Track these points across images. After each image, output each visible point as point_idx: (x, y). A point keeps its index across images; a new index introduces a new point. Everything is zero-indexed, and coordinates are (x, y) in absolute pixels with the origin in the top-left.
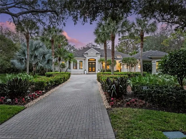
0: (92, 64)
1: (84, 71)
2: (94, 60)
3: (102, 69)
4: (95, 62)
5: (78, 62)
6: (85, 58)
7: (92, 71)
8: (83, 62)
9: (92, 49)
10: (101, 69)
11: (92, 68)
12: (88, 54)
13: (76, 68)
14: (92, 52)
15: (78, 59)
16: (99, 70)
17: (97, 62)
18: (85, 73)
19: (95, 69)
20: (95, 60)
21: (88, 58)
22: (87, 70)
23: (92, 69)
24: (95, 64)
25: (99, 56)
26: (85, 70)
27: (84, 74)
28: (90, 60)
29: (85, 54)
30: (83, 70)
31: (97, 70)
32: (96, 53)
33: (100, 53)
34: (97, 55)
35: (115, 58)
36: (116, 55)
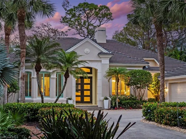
0: (82, 82)
1: (67, 101)
2: (89, 71)
4: (91, 78)
7: (83, 102)
9: (87, 41)
14: (87, 50)
19: (91, 96)
20: (91, 72)
22: (74, 98)
23: (82, 96)
25: (106, 61)
26: (70, 99)
30: (64, 99)
31: (100, 97)
32: (99, 54)
33: (107, 52)
34: (101, 57)
35: (144, 67)
36: (145, 59)
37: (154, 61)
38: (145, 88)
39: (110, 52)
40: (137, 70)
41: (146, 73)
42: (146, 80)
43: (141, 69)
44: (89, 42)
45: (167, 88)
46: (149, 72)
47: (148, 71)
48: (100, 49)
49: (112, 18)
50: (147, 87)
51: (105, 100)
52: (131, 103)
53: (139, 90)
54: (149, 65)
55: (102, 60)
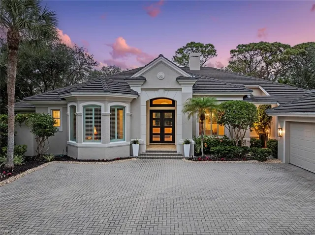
0: (162, 116)
1: (131, 145)
2: (171, 102)
3: (198, 136)
4: (173, 112)
5: (106, 110)
6: (135, 97)
7: (162, 141)
8: (127, 111)
9: (161, 62)
10: (194, 137)
11: (162, 130)
12: (145, 79)
13: (98, 137)
14: (161, 74)
15: (103, 99)
16: (187, 142)
17: (179, 109)
18: (136, 154)
19: (173, 134)
20: (174, 103)
21: (145, 97)
22: (144, 139)
23: (162, 134)
24: (174, 116)
25: (188, 90)
26: (135, 142)
27: (131, 156)
28: (154, 102)
29: (136, 79)
30: (126, 142)
31: (179, 140)
32: (178, 79)
33: (190, 76)
34: (180, 83)
35: (245, 97)
36: (246, 86)
37: (258, 88)
38: (246, 129)
39: (194, 76)
40: (234, 101)
41: (247, 106)
42: (248, 116)
43: (241, 99)
44: (163, 62)
45: (282, 129)
46: (253, 105)
47: (250, 103)
48: (180, 72)
49: (216, 54)
50: (248, 127)
51: (185, 145)
52: (223, 151)
53: (236, 129)
54: (253, 93)
55: (182, 88)
